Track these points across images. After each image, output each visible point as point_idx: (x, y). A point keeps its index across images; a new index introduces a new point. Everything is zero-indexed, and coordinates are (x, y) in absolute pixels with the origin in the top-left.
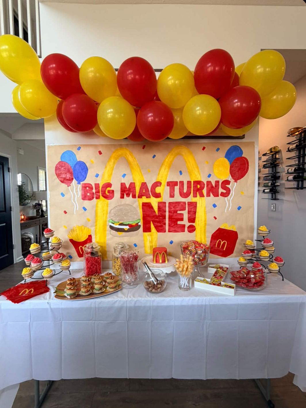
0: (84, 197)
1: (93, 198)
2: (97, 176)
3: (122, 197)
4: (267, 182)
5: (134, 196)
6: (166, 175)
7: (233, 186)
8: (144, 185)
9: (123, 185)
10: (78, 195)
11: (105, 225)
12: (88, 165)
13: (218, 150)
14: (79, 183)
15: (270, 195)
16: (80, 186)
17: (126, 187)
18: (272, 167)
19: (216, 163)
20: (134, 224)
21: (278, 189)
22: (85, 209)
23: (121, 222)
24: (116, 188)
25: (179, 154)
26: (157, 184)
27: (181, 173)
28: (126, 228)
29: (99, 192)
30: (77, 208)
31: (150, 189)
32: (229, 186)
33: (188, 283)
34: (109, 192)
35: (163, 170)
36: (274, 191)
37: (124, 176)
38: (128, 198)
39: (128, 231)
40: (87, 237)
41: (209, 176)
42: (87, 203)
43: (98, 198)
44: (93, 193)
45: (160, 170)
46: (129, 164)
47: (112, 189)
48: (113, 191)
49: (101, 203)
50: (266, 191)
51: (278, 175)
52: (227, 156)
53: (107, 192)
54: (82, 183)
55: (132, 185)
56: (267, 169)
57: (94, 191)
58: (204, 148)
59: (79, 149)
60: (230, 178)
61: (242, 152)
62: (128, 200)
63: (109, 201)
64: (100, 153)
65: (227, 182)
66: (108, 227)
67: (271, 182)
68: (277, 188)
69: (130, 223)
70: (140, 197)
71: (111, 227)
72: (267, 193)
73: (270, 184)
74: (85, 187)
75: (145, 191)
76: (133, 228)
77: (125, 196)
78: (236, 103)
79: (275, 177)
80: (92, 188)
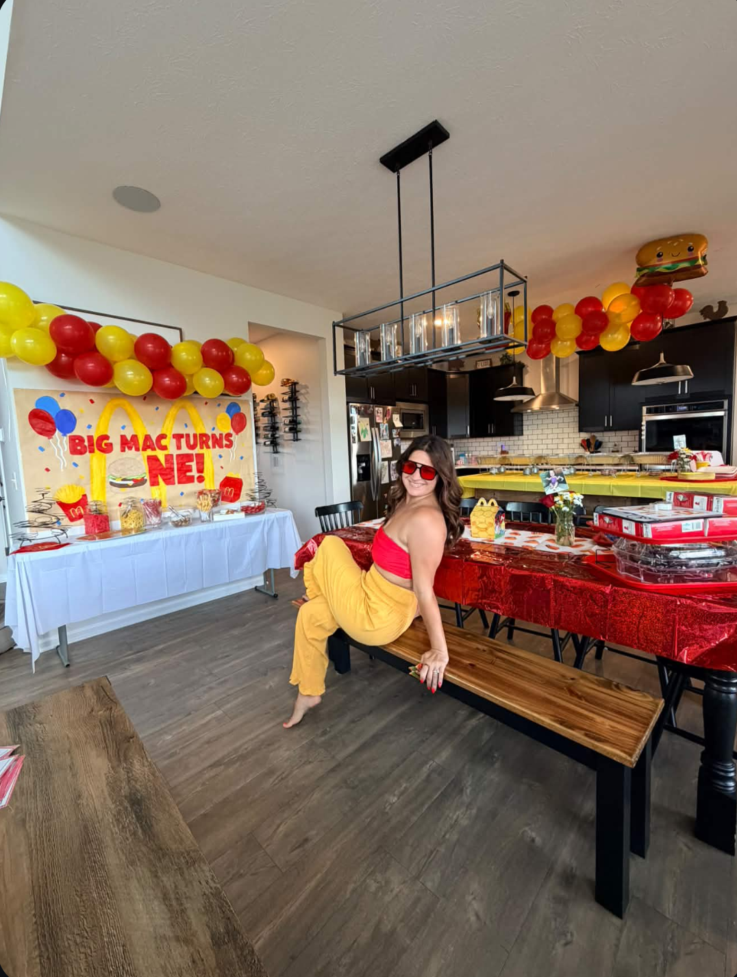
0: (74, 451)
1: (85, 452)
2: (90, 427)
3: (123, 450)
4: (267, 433)
5: (137, 449)
6: (172, 428)
7: (235, 438)
8: (147, 438)
9: (123, 438)
10: (64, 448)
11: (103, 481)
12: (76, 415)
13: (219, 405)
14: (65, 435)
15: (272, 448)
16: (66, 439)
17: (127, 440)
18: (271, 417)
19: (219, 417)
20: (139, 479)
21: (279, 441)
22: (76, 465)
23: (123, 477)
24: (115, 441)
25: (183, 407)
26: (163, 436)
27: (186, 426)
28: (131, 483)
29: (93, 445)
30: (64, 464)
31: (154, 441)
32: (232, 438)
33: (209, 517)
34: (106, 444)
35: (167, 422)
36: (274, 443)
37: (123, 427)
38: (130, 451)
39: (133, 486)
40: (81, 497)
41: (214, 429)
42: (77, 458)
43: (92, 451)
44: (85, 446)
45: (164, 423)
46: (128, 415)
47: (110, 441)
48: (111, 444)
49: (96, 458)
50: (267, 443)
51: (277, 425)
52: (228, 411)
53: (103, 445)
54: (68, 435)
55: (134, 438)
56: (266, 418)
57: (86, 443)
58: (206, 403)
59: (62, 395)
60: (232, 431)
61: (240, 409)
62: (131, 453)
63: (107, 455)
64: (92, 402)
65: (229, 435)
66: (109, 484)
67: (271, 433)
68: (277, 439)
69: (135, 478)
70: (144, 449)
71: (112, 483)
72: (268, 445)
73: (270, 436)
74: (72, 439)
75: (148, 444)
76: (139, 483)
77: (126, 449)
78: (234, 378)
79: (274, 428)
80: (83, 441)
